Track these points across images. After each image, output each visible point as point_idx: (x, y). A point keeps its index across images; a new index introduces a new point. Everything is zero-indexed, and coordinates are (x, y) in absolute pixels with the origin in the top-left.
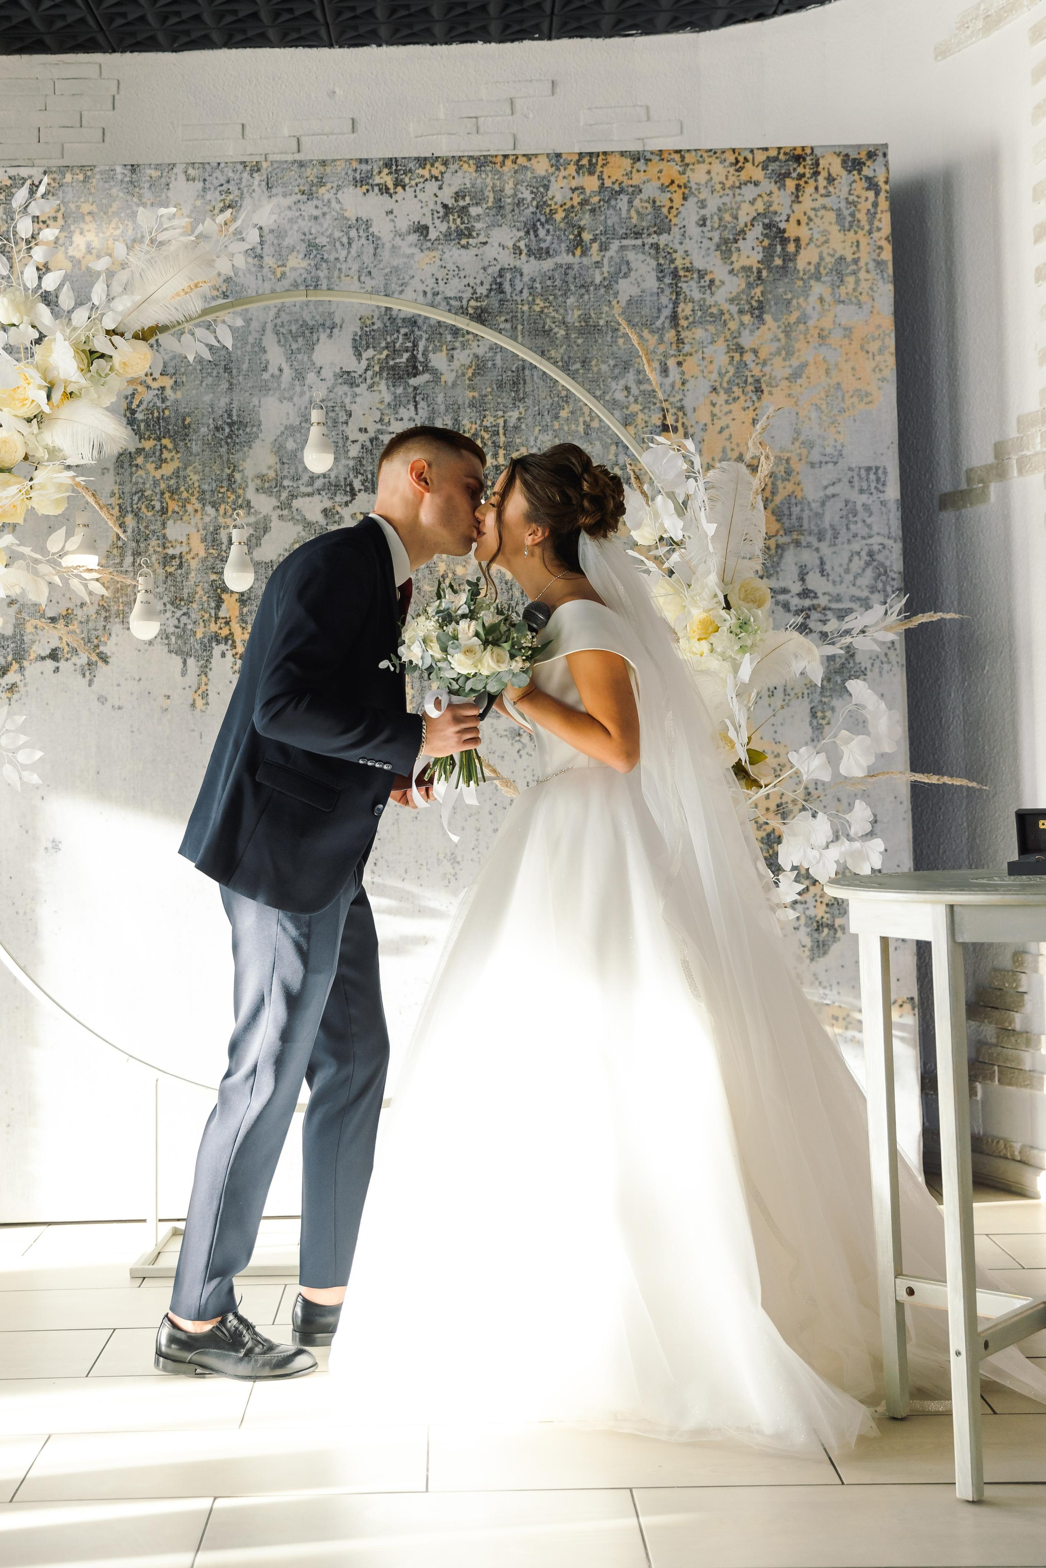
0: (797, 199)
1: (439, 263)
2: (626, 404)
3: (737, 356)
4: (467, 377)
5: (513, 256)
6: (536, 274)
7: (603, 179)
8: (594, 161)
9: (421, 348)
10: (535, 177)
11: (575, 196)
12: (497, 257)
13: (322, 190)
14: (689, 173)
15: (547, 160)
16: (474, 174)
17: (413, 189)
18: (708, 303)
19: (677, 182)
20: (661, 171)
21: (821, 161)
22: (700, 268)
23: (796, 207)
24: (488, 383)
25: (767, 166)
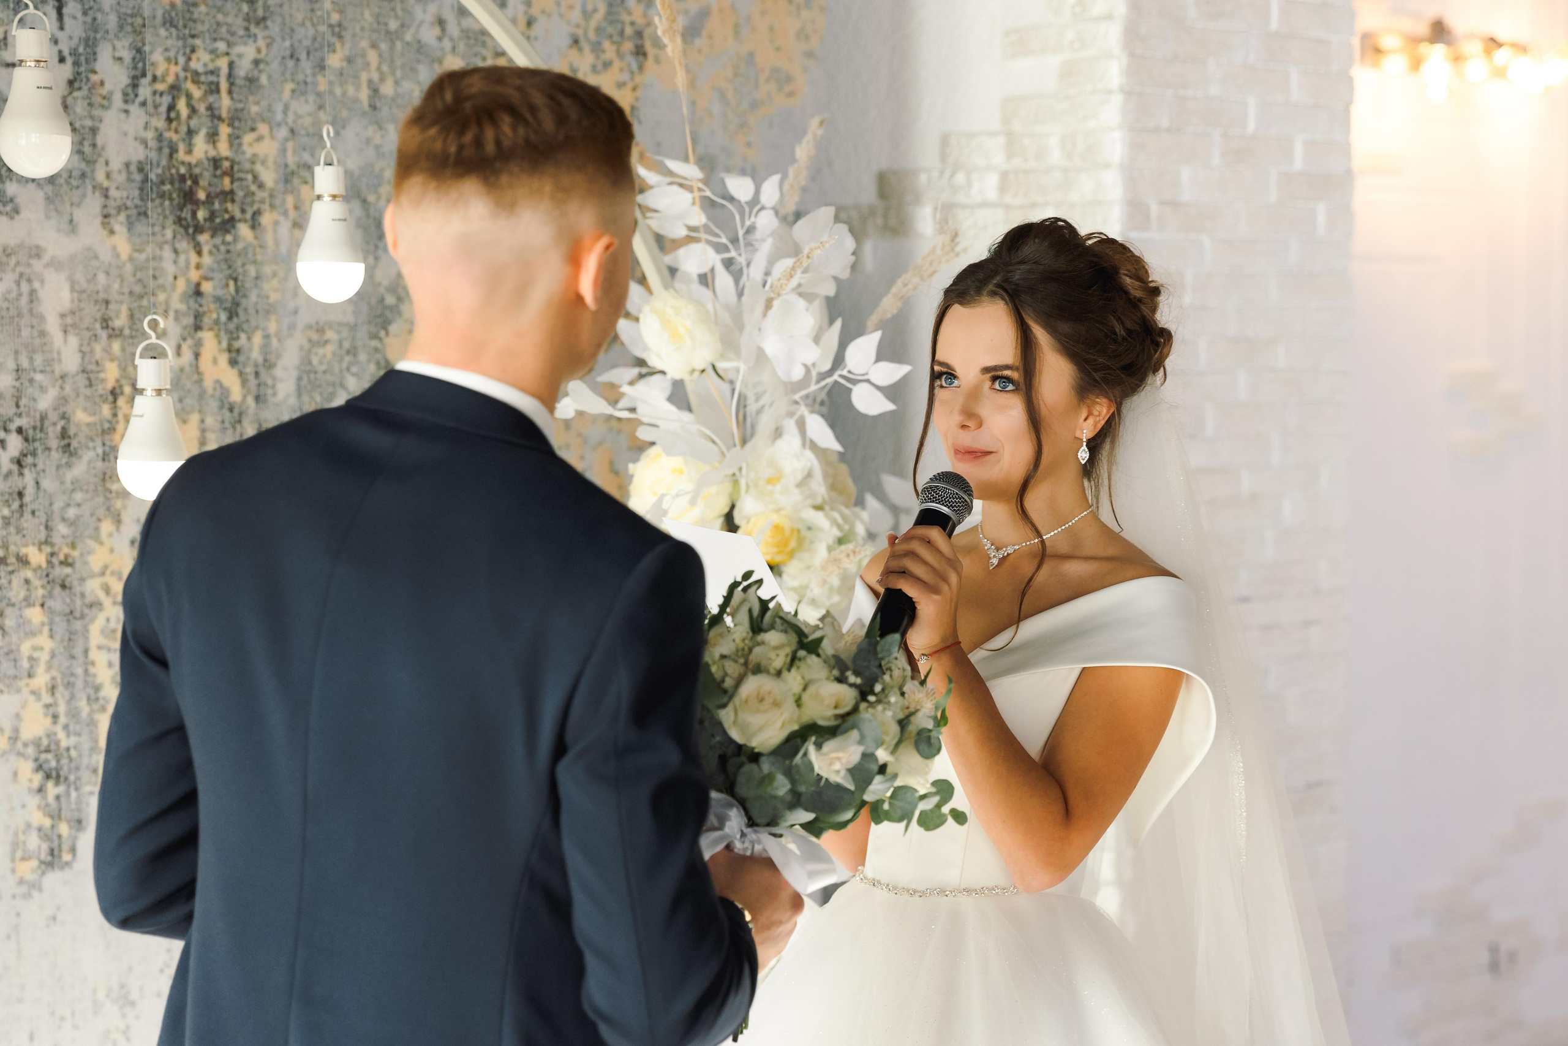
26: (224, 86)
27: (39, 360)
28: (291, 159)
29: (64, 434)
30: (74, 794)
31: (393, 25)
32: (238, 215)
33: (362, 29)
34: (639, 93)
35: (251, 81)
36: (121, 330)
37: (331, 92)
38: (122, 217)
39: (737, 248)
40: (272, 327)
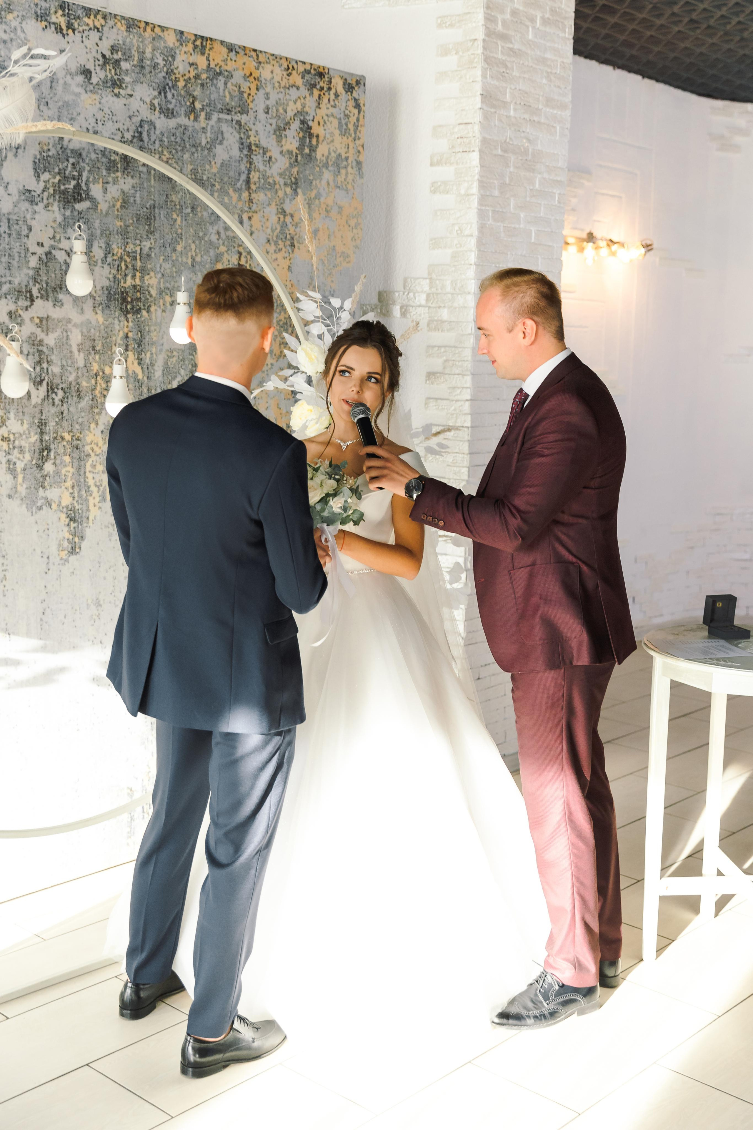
0: (318, 106)
1: (98, 106)
2: (218, 245)
3: (282, 217)
4: (116, 208)
5: (150, 111)
6: (165, 130)
7: (209, 61)
8: (204, 44)
9: (84, 178)
10: (166, 47)
11: (191, 69)
12: (139, 109)
13: (10, 16)
14: (261, 69)
15: (175, 35)
16: (125, 33)
17: (80, 35)
18: (267, 174)
19: (254, 75)
20: (244, 64)
21: (333, 81)
22: (265, 146)
23: (318, 110)
24: (130, 215)
25: (304, 76)
26: (138, 257)
27: (69, 362)
28: (162, 286)
29: (78, 390)
30: (80, 527)
31: (201, 234)
32: (142, 307)
33: (189, 236)
34: (291, 261)
35: (148, 255)
36: (99, 351)
37: (178, 260)
38: (100, 308)
39: (333, 325)
40: (154, 350)
